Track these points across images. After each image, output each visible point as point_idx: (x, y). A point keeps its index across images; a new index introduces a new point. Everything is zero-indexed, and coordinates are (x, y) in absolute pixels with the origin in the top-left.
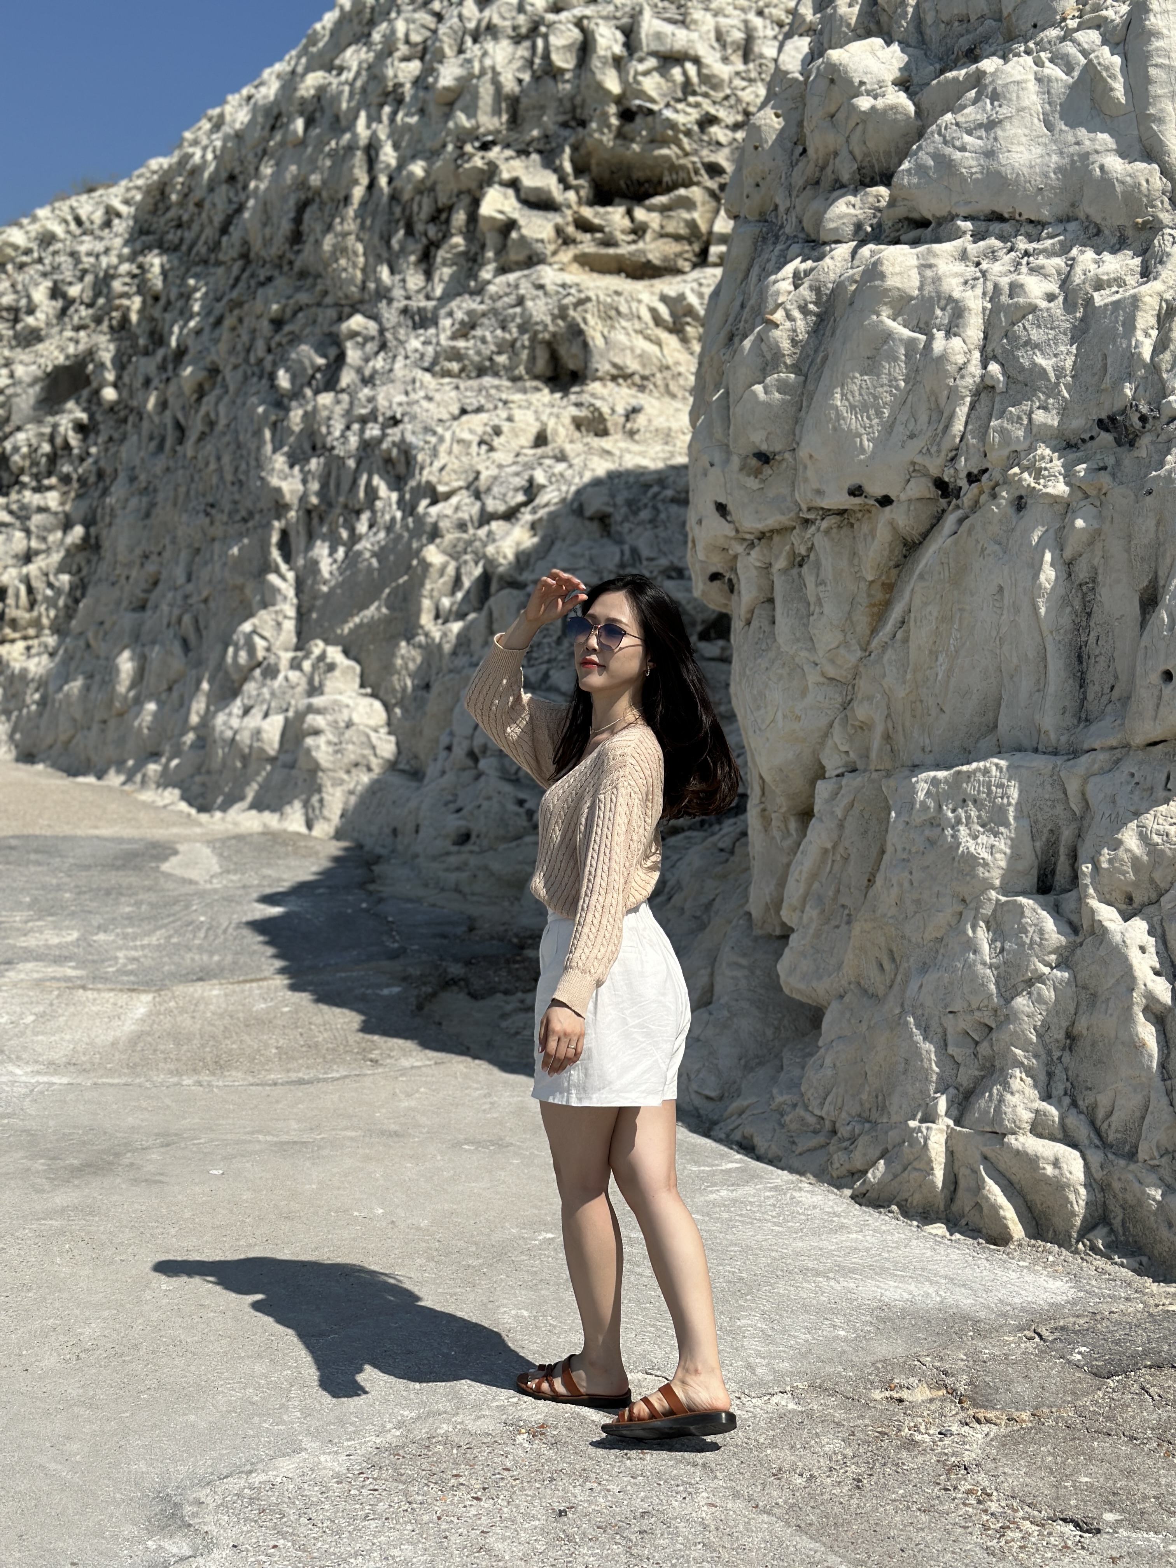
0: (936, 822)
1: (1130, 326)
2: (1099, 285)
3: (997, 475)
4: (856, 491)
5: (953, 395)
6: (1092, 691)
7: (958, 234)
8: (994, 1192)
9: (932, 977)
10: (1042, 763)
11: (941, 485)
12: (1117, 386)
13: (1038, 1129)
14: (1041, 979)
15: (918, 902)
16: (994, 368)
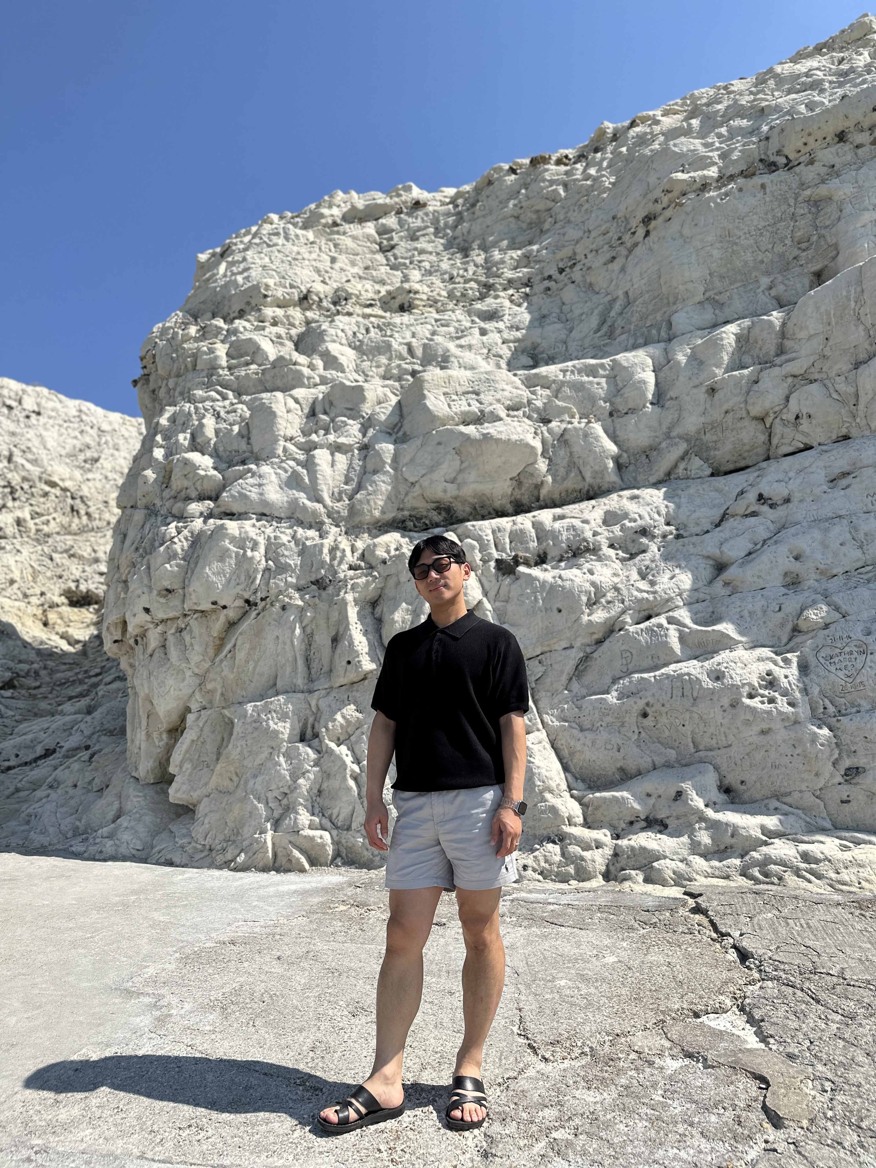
0: (258, 721)
1: (321, 552)
2: (307, 539)
3: (273, 598)
4: (214, 603)
5: (256, 570)
6: (313, 672)
7: (250, 519)
8: (296, 853)
9: (260, 778)
10: (300, 695)
11: (247, 601)
12: (318, 570)
13: (311, 827)
14: (308, 771)
15: (250, 752)
16: (270, 562)
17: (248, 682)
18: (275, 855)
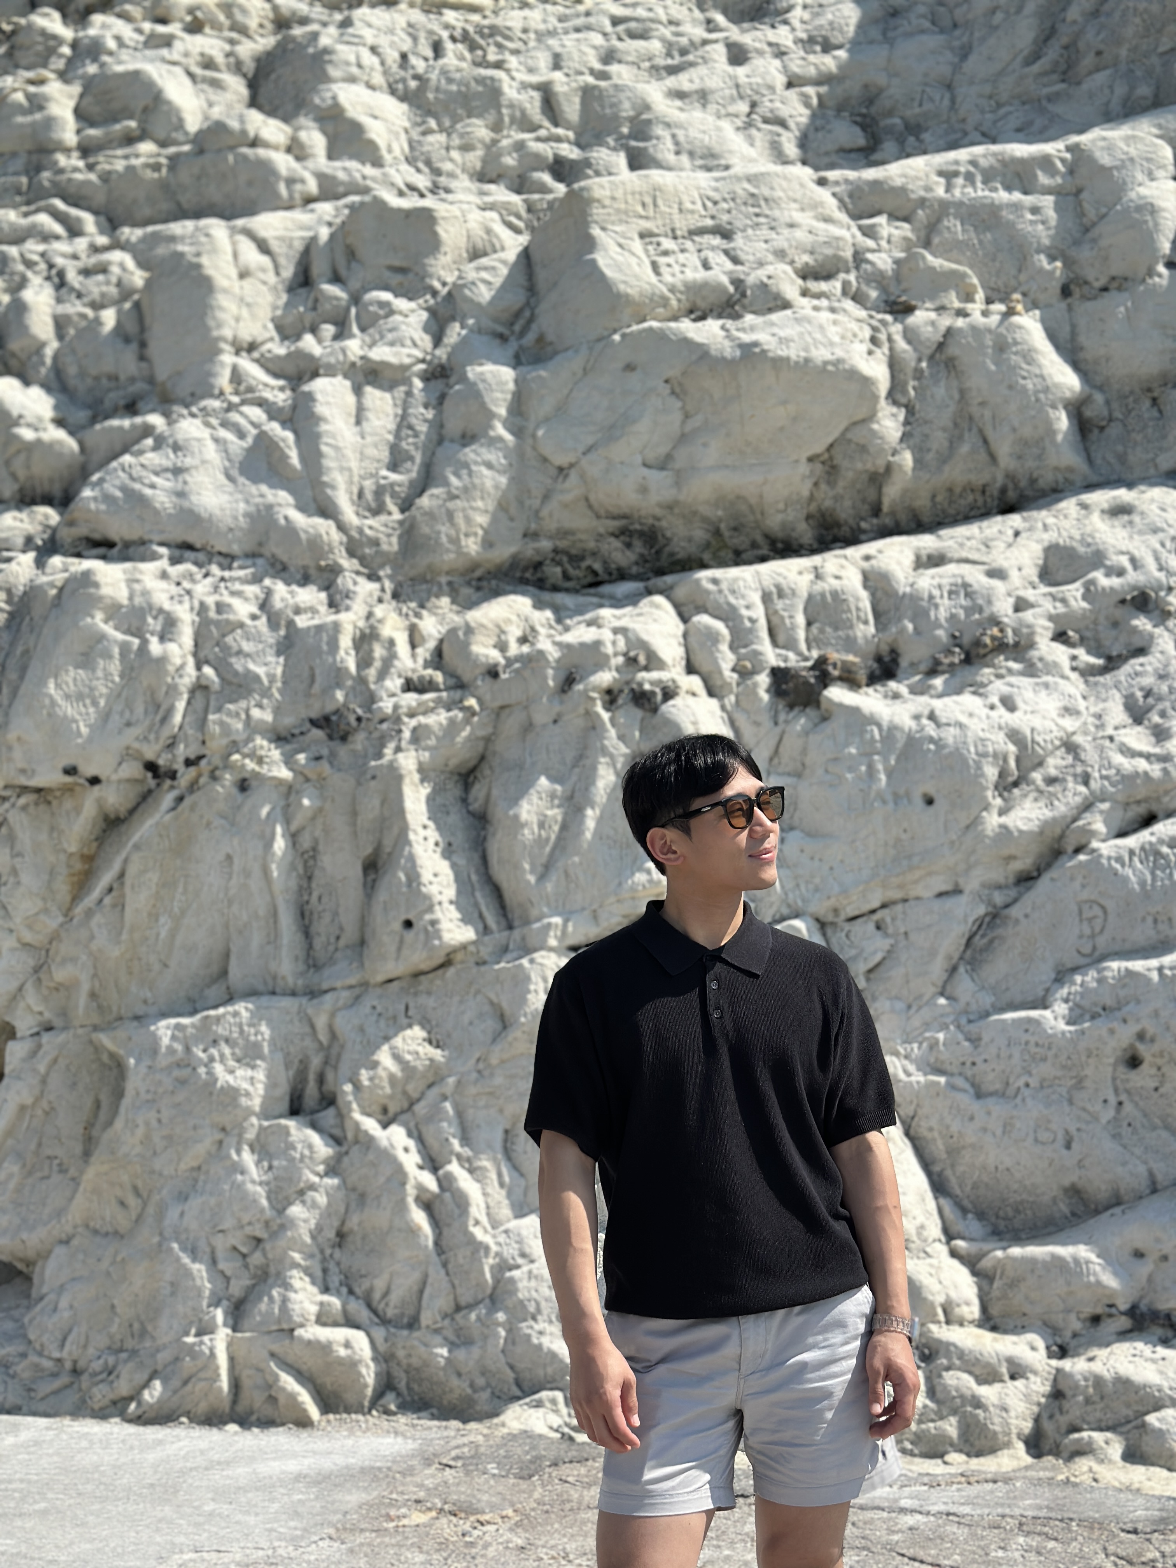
0: (187, 1063)
1: (334, 645)
2: (298, 611)
3: (217, 761)
4: (71, 771)
5: (172, 690)
6: (318, 943)
7: (155, 557)
8: (288, 1382)
10: (287, 1002)
11: (151, 767)
12: (328, 691)
13: (323, 1319)
14: (312, 1187)
15: (169, 1138)
16: (208, 670)
17: (157, 967)
18: (236, 1385)
